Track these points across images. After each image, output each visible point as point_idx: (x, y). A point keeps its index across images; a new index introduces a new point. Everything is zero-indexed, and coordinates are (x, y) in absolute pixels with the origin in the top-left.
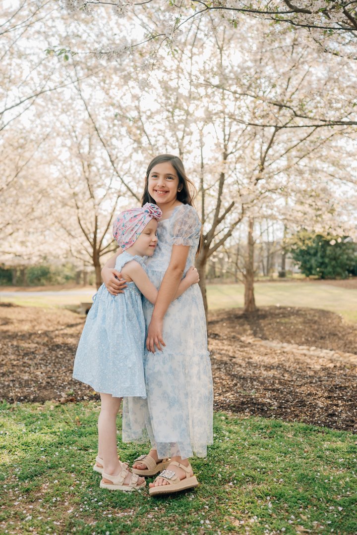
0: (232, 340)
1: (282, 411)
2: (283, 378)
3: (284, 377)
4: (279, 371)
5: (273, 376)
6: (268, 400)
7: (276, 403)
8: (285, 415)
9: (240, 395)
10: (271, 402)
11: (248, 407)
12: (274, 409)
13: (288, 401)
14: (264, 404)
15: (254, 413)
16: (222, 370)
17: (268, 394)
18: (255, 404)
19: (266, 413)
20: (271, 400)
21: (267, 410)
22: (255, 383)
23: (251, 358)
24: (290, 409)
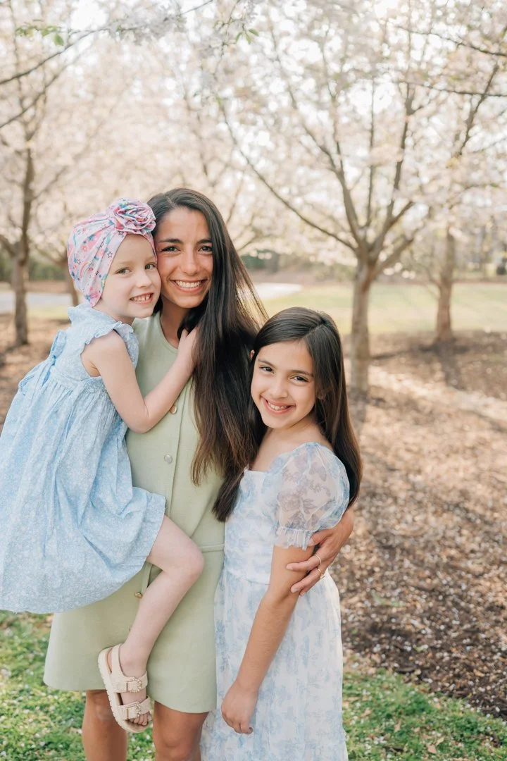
0: (405, 408)
1: (434, 657)
2: (459, 540)
3: (461, 535)
4: (457, 519)
5: (444, 537)
6: (416, 623)
7: (429, 631)
8: (439, 672)
9: (373, 606)
10: (420, 626)
11: (380, 642)
12: (422, 652)
13: (449, 627)
14: (406, 635)
15: (388, 657)
16: (364, 512)
17: (422, 603)
18: (393, 632)
19: (406, 659)
20: (422, 622)
21: (410, 654)
22: (407, 563)
23: (419, 472)
24: (450, 652)
